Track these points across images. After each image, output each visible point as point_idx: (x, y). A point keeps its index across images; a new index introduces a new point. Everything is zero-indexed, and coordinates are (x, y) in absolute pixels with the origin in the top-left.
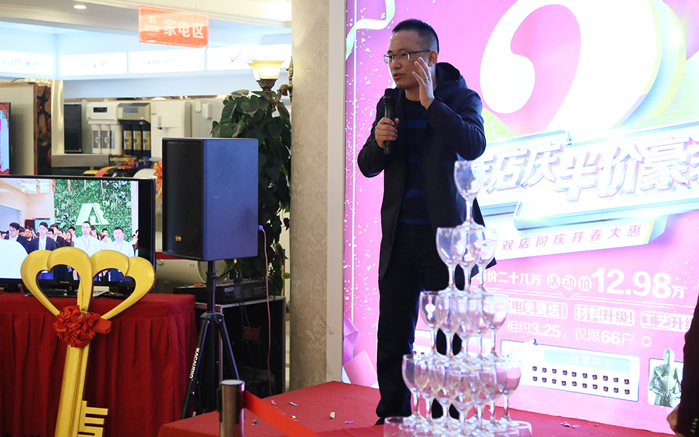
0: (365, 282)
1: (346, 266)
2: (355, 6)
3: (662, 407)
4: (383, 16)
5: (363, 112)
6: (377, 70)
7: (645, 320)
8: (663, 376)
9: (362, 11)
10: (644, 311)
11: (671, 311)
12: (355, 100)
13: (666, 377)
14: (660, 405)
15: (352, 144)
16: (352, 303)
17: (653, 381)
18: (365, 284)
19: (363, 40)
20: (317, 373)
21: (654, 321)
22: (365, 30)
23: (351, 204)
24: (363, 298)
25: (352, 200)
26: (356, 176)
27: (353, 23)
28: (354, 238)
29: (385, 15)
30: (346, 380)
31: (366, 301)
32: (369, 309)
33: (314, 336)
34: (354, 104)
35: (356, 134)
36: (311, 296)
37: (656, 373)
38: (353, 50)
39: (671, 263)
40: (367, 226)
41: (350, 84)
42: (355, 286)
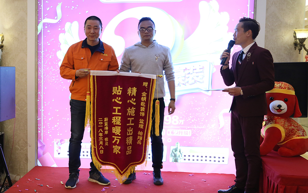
0: (48, 125)
1: (39, 119)
2: (42, 13)
3: (175, 162)
4: (56, 18)
5: (46, 56)
6: (53, 39)
7: (169, 133)
8: (175, 152)
9: (45, 15)
10: (168, 130)
11: (179, 129)
12: (43, 51)
13: (176, 152)
14: (174, 162)
15: (41, 69)
16: (42, 134)
17: (172, 154)
18: (48, 126)
19: (46, 27)
20: (22, 162)
21: (172, 133)
22: (47, 23)
23: (41, 94)
24: (48, 131)
25: (41, 92)
26: (43, 82)
27: (41, 20)
28: (42, 107)
29: (57, 18)
30: (39, 164)
31: (49, 133)
32: (50, 135)
33: (20, 148)
34: (42, 53)
35: (43, 65)
36: (18, 132)
37: (173, 151)
38: (41, 31)
39: (179, 112)
40: (49, 102)
41: (40, 45)
42: (43, 127)
